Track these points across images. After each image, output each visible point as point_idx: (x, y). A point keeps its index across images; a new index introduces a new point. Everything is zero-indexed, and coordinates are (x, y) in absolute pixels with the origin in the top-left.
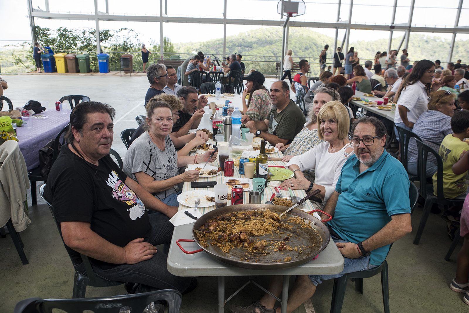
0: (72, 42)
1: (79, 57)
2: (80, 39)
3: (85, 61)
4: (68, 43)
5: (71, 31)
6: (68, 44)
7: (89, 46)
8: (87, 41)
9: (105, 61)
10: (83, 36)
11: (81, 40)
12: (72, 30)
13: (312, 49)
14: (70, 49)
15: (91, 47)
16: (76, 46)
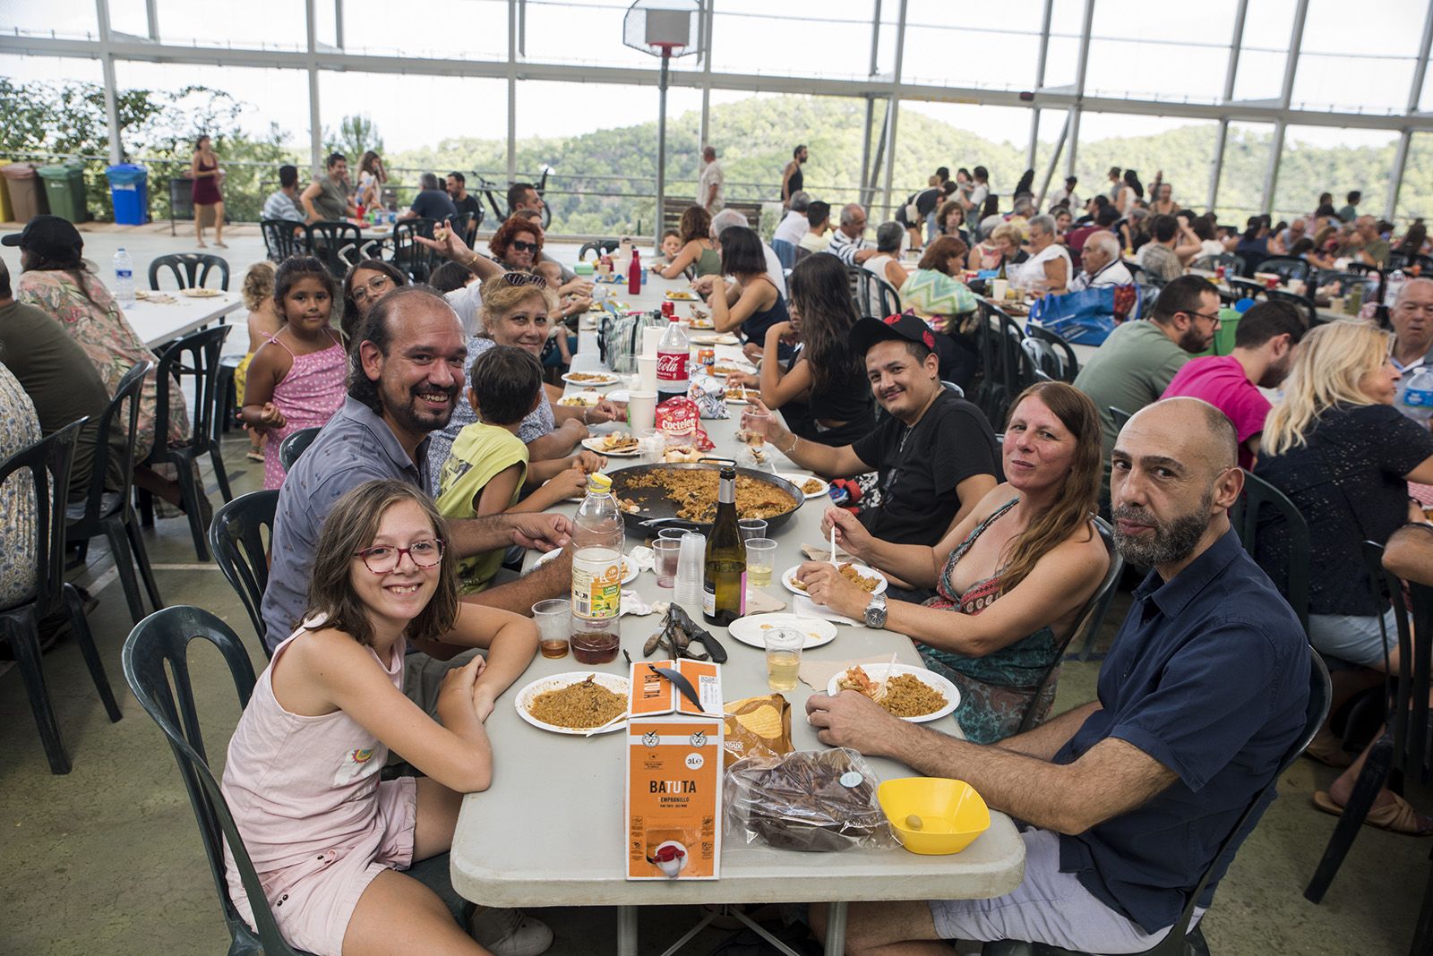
0: (28, 125)
1: (46, 173)
2: (53, 118)
3: (67, 186)
4: (17, 127)
5: (23, 91)
6: (16, 132)
7: (84, 140)
8: (79, 124)
9: (132, 188)
10: (63, 109)
11: (58, 120)
12: (27, 88)
13: (904, 166)
14: (22, 146)
15: (90, 141)
16: (41, 139)
